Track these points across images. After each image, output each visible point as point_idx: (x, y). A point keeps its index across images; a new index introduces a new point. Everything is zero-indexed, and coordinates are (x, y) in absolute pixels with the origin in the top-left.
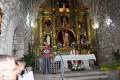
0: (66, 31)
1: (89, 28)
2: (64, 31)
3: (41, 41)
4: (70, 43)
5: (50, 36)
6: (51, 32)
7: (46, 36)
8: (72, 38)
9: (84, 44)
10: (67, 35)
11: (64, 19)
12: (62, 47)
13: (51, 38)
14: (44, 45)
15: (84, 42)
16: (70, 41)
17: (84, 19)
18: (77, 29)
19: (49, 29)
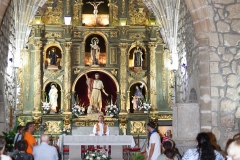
2: (92, 75)
3: (37, 99)
4: (104, 105)
5: (58, 88)
6: (60, 78)
7: (48, 88)
8: (110, 92)
9: (138, 109)
10: (98, 84)
11: (95, 46)
12: (85, 113)
13: (59, 93)
14: (42, 109)
16: (105, 100)
17: (146, 42)
18: (123, 72)
19: (56, 71)
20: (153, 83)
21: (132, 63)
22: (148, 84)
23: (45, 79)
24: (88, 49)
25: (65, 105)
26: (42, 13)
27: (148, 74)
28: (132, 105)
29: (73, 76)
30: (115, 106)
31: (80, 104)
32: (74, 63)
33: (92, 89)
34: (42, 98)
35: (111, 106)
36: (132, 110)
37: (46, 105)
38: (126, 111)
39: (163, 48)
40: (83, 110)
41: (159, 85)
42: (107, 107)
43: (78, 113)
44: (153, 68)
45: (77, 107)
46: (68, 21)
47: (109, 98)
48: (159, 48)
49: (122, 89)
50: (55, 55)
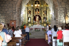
10: (38, 17)
11: (37, 10)
17: (46, 9)
18: (42, 15)
19: (30, 15)
20: (48, 17)
21: (44, 13)
22: (47, 17)
23: (28, 16)
24: (36, 11)
25: (32, 21)
26: (28, 4)
27: (47, 15)
29: (33, 16)
32: (33, 13)
35: (40, 21)
36: (44, 22)
37: (28, 21)
39: (50, 10)
40: (35, 22)
41: (49, 17)
44: (48, 14)
46: (32, 6)
48: (49, 10)
49: (42, 18)
50: (30, 12)
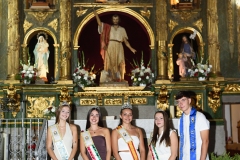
0: (115, 19)
1: (213, 8)
2: (107, 18)
3: (12, 58)
4: (129, 69)
5: (50, 41)
6: (53, 24)
7: (33, 41)
8: (138, 48)
9: (188, 75)
12: (97, 83)
13: (51, 49)
14: (20, 77)
15: (188, 65)
16: (131, 60)
19: (45, 11)
22: (205, 32)
23: (26, 25)
25: (61, 69)
28: (176, 68)
29: (75, 21)
30: (148, 70)
31: (88, 68)
33: (107, 40)
34: (21, 56)
36: (177, 77)
37: (28, 70)
38: (167, 78)
40: (94, 76)
42: (134, 71)
43: (84, 82)
45: (82, 71)
47: (137, 57)
